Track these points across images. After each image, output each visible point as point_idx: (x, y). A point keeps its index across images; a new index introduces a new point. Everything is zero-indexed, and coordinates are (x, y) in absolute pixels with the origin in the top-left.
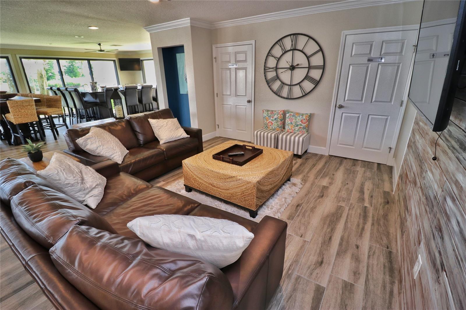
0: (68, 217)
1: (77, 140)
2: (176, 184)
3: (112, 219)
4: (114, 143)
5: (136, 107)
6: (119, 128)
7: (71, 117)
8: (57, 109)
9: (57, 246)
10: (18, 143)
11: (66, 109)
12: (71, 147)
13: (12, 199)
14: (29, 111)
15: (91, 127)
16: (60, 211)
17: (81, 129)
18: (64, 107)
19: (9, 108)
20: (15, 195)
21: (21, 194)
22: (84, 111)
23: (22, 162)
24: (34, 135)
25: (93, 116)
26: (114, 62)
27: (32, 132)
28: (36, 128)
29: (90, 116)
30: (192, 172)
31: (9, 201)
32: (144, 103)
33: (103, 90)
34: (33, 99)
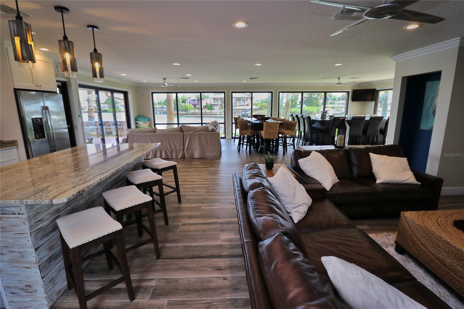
0: (277, 223)
1: (299, 159)
2: (384, 236)
3: (307, 240)
4: (328, 170)
5: (358, 138)
6: (336, 156)
7: (299, 139)
8: (292, 132)
9: (264, 243)
10: (261, 152)
11: (297, 132)
12: (293, 164)
13: (249, 192)
14: (274, 131)
15: (312, 151)
16: (273, 215)
17: (304, 151)
18: (296, 130)
19: (264, 127)
20: (252, 190)
21: (255, 191)
22: (310, 135)
23: (261, 168)
24: (272, 148)
25: (315, 140)
26: (348, 93)
27: (272, 146)
28: (274, 144)
29: (313, 140)
30: (412, 230)
31: (248, 193)
32: (368, 134)
33: (331, 119)
34: (278, 122)
